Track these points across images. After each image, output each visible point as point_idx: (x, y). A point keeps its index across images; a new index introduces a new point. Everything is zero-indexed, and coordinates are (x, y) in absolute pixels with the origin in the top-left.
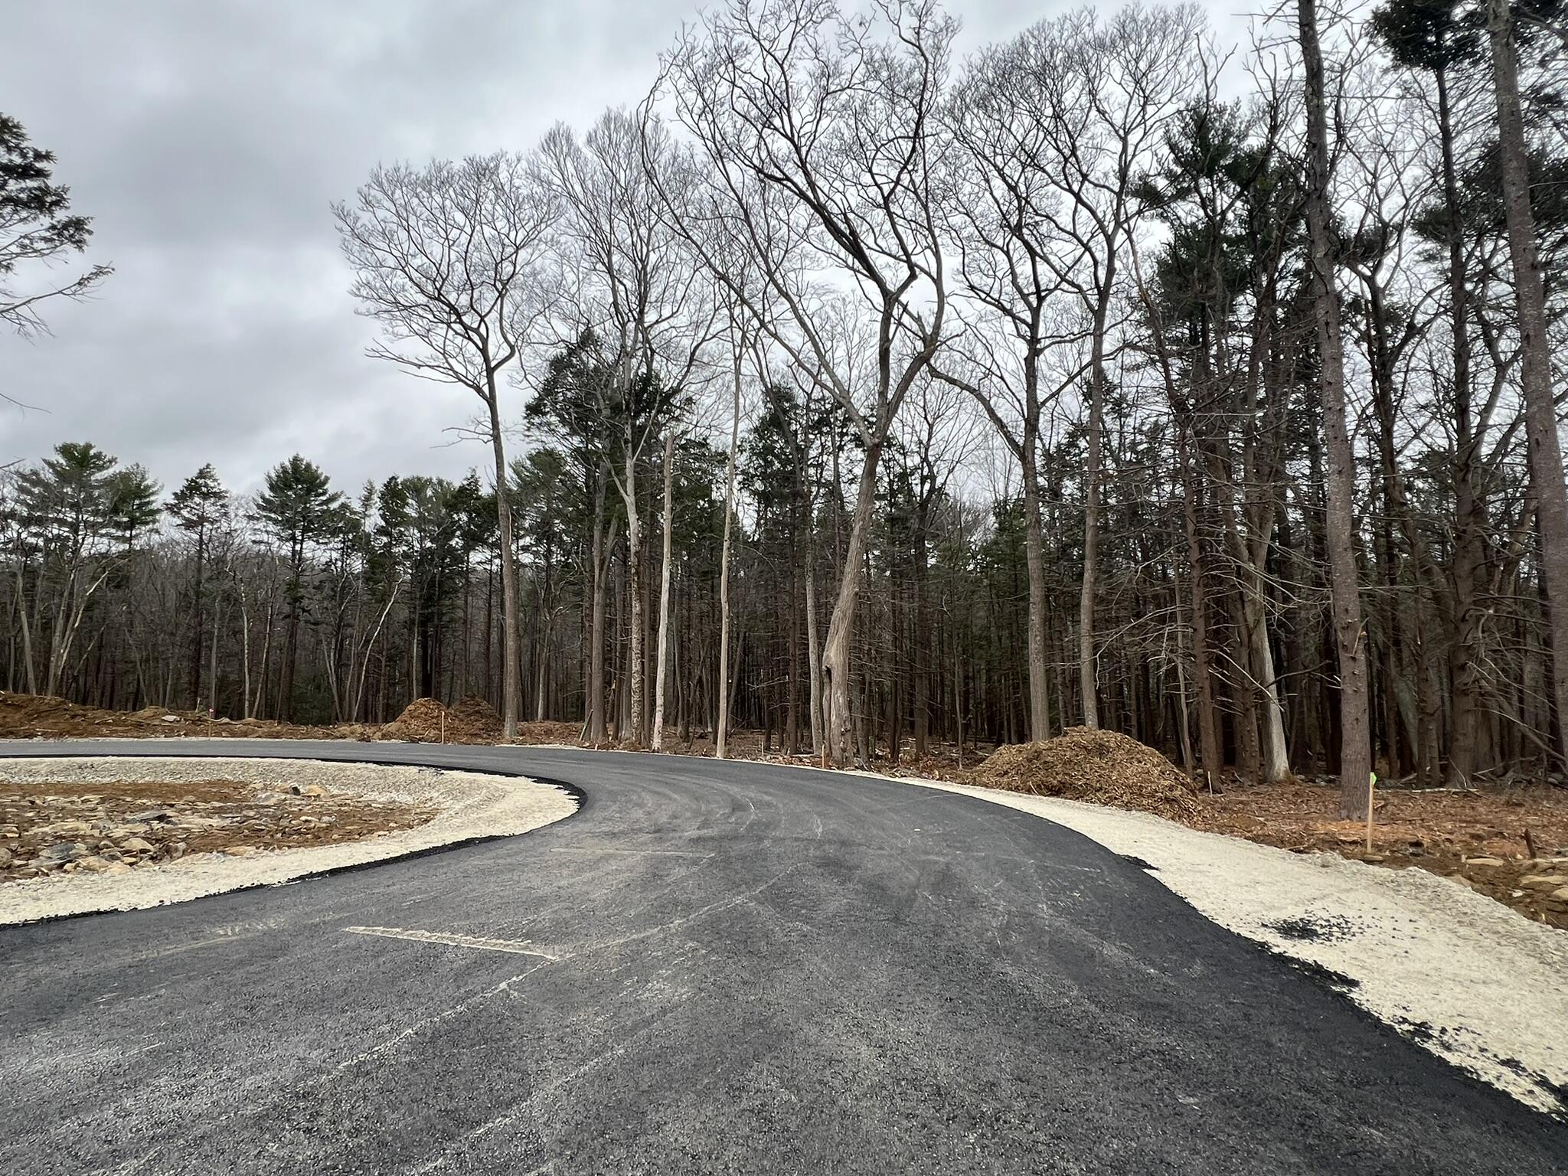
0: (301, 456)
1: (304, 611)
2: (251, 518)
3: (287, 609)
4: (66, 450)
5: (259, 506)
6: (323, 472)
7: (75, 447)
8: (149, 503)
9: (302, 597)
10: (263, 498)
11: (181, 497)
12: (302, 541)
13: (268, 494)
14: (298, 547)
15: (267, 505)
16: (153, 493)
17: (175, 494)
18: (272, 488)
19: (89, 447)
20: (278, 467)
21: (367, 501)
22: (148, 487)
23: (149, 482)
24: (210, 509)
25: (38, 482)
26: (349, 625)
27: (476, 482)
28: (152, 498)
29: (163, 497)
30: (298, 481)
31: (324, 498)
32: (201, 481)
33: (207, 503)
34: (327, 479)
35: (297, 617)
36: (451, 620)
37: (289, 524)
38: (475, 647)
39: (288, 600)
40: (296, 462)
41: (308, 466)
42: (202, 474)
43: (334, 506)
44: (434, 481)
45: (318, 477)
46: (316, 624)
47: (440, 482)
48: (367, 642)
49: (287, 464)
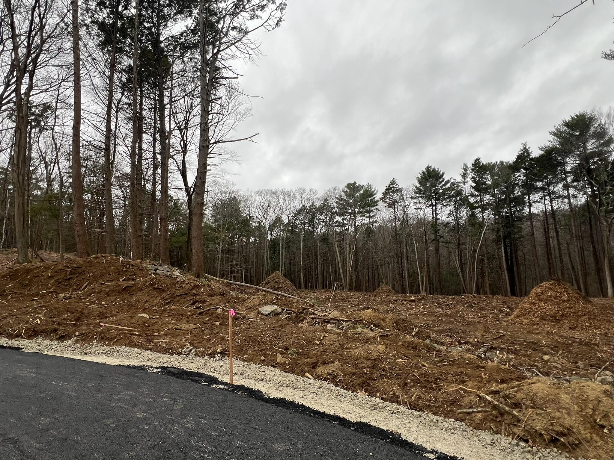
0: (430, 165)
1: (441, 237)
2: (412, 198)
3: (433, 237)
4: (348, 186)
5: (415, 192)
6: (441, 171)
7: (351, 184)
8: (374, 198)
9: (439, 230)
10: (416, 187)
11: (385, 194)
12: (436, 205)
13: (418, 185)
14: (434, 208)
15: (418, 191)
16: (375, 194)
17: (383, 193)
18: (420, 183)
19: (355, 183)
20: (421, 172)
21: (464, 176)
22: (373, 192)
23: (373, 190)
24: (397, 197)
25: (342, 200)
26: (464, 244)
27: (528, 151)
28: (375, 196)
29: (378, 196)
30: (430, 177)
31: (443, 183)
32: (392, 186)
33: (395, 195)
34: (443, 174)
35: (438, 240)
36: (521, 237)
37: (429, 198)
38: (540, 250)
39: (433, 232)
40: (428, 168)
41: (434, 169)
42: (393, 183)
43: (449, 185)
44: (498, 163)
45: (439, 173)
46: (447, 243)
47: (502, 163)
48: (475, 251)
49: (425, 170)
